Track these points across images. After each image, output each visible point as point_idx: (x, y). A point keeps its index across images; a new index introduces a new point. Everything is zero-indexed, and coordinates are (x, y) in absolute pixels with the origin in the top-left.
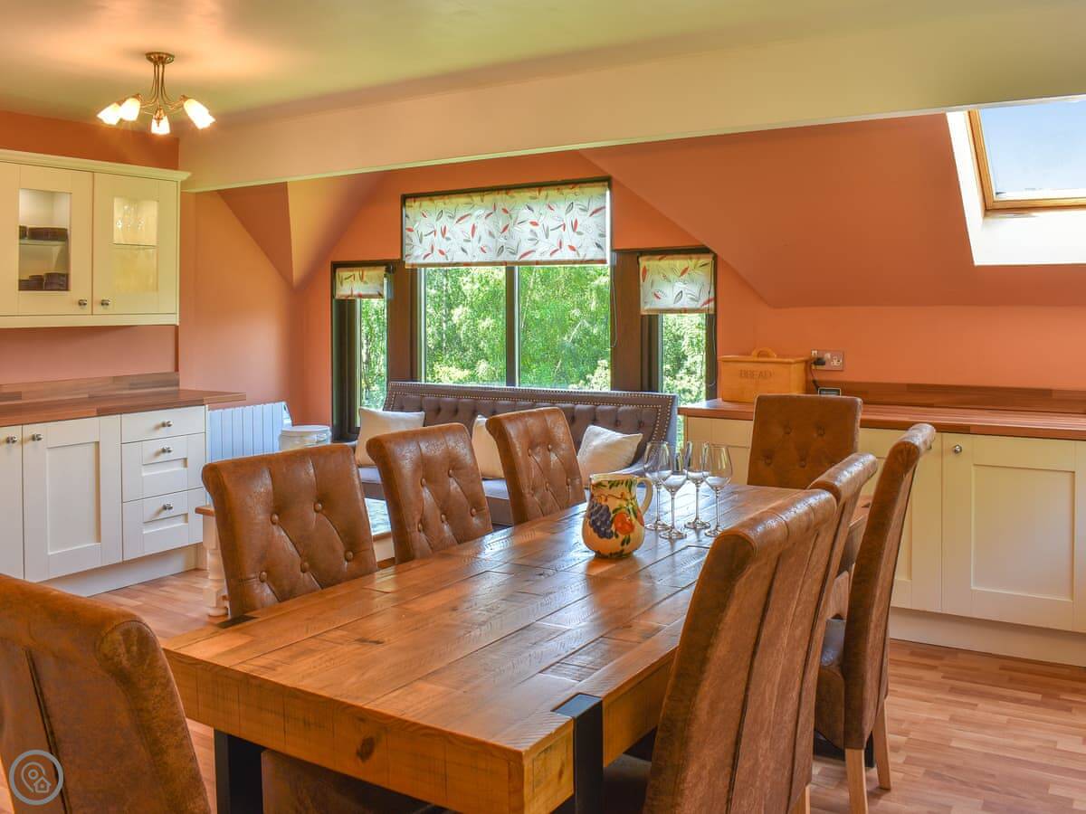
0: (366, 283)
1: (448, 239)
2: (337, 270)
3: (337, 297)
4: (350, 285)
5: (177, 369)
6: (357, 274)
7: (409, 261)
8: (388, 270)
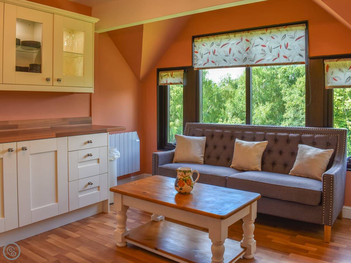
0: (174, 78)
1: (216, 55)
2: (160, 72)
3: (159, 85)
4: (166, 79)
5: (91, 116)
6: (169, 74)
7: (196, 67)
8: (185, 72)
